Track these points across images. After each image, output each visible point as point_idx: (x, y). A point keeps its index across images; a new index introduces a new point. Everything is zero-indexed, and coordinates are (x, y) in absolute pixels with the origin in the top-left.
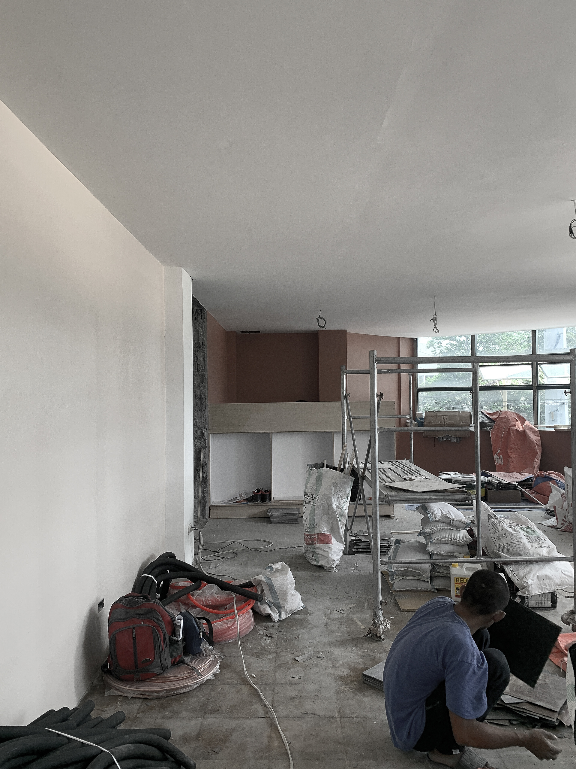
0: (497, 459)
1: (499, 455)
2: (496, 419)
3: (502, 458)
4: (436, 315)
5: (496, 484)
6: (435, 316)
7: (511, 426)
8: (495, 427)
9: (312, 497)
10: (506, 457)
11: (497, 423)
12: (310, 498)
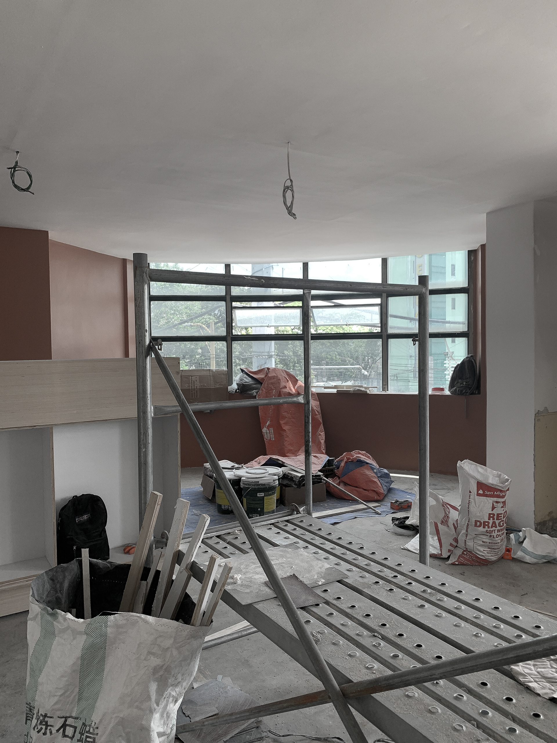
0: (267, 433)
1: (268, 427)
2: (263, 379)
3: (272, 431)
4: (291, 181)
5: (298, 478)
6: (288, 183)
7: (281, 388)
8: (263, 390)
9: (64, 726)
10: (279, 430)
11: (265, 384)
12: (54, 731)
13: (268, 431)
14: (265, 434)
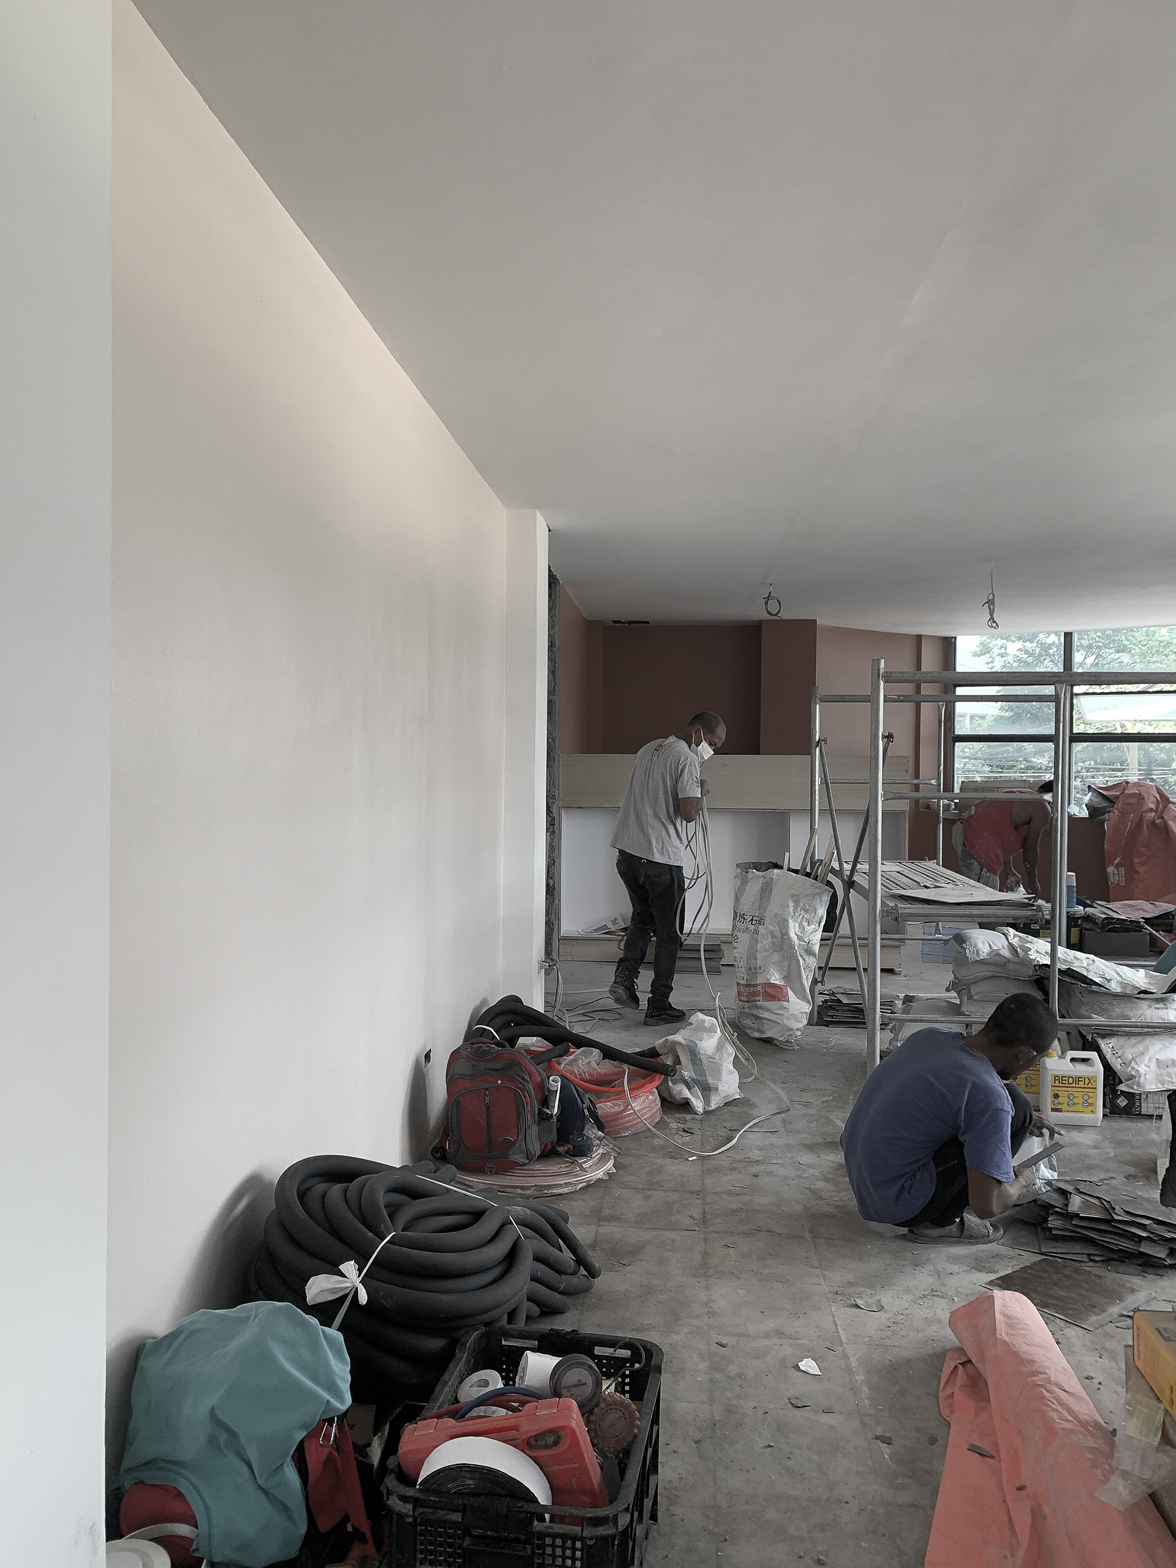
0: (1114, 874)
1: (1117, 866)
2: (1117, 797)
3: (1123, 872)
4: (993, 595)
5: (1101, 920)
6: (991, 597)
7: (1145, 812)
8: (1114, 813)
9: (752, 920)
10: (1131, 872)
11: (1119, 805)
12: (747, 922)
13: (1116, 872)
14: (1111, 875)
